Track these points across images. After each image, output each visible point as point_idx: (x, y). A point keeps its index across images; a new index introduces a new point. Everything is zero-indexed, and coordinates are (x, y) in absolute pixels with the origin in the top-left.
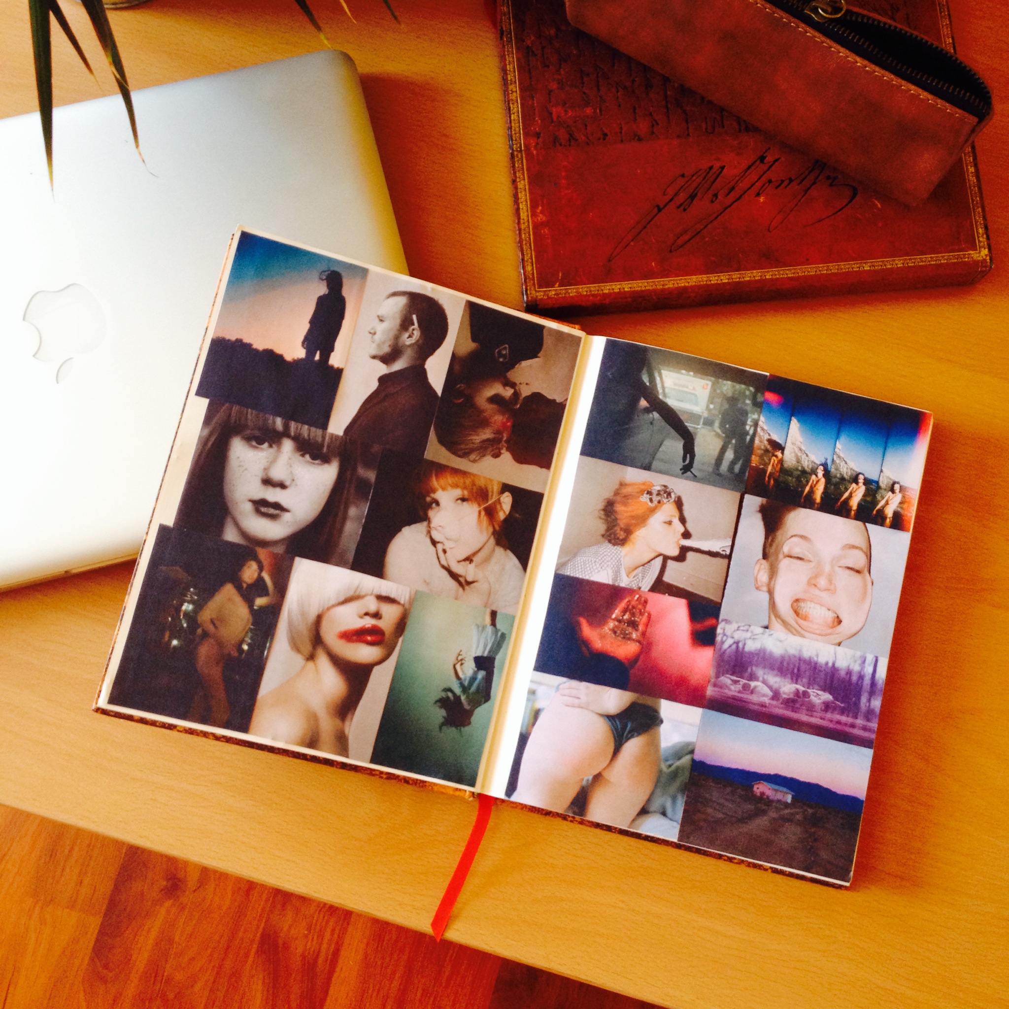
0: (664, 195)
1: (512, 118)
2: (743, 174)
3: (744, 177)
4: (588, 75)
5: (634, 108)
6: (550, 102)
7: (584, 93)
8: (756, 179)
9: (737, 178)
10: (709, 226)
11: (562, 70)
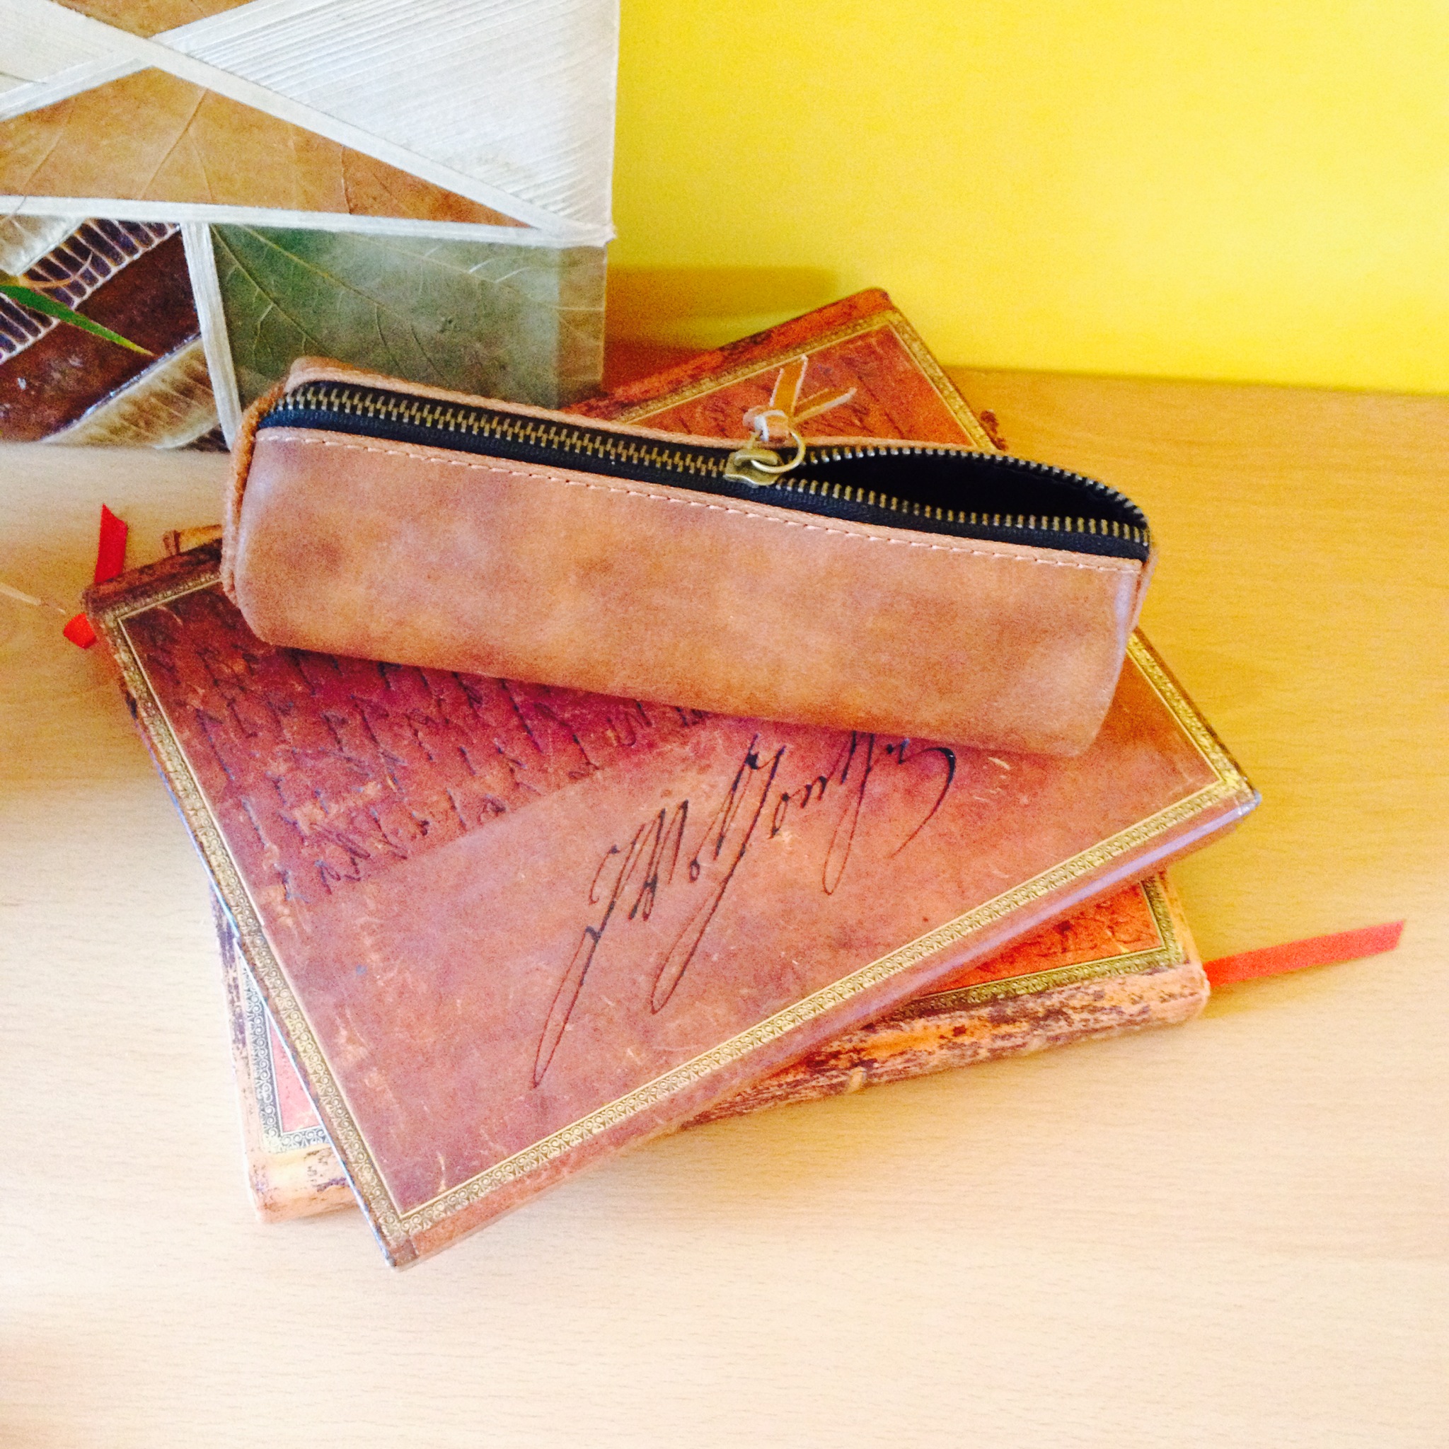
0: (593, 902)
1: (214, 863)
2: (728, 801)
3: (733, 809)
4: (343, 722)
5: (463, 754)
6: (284, 802)
7: (349, 760)
8: (759, 804)
9: (721, 816)
10: (708, 929)
11: (285, 731)
